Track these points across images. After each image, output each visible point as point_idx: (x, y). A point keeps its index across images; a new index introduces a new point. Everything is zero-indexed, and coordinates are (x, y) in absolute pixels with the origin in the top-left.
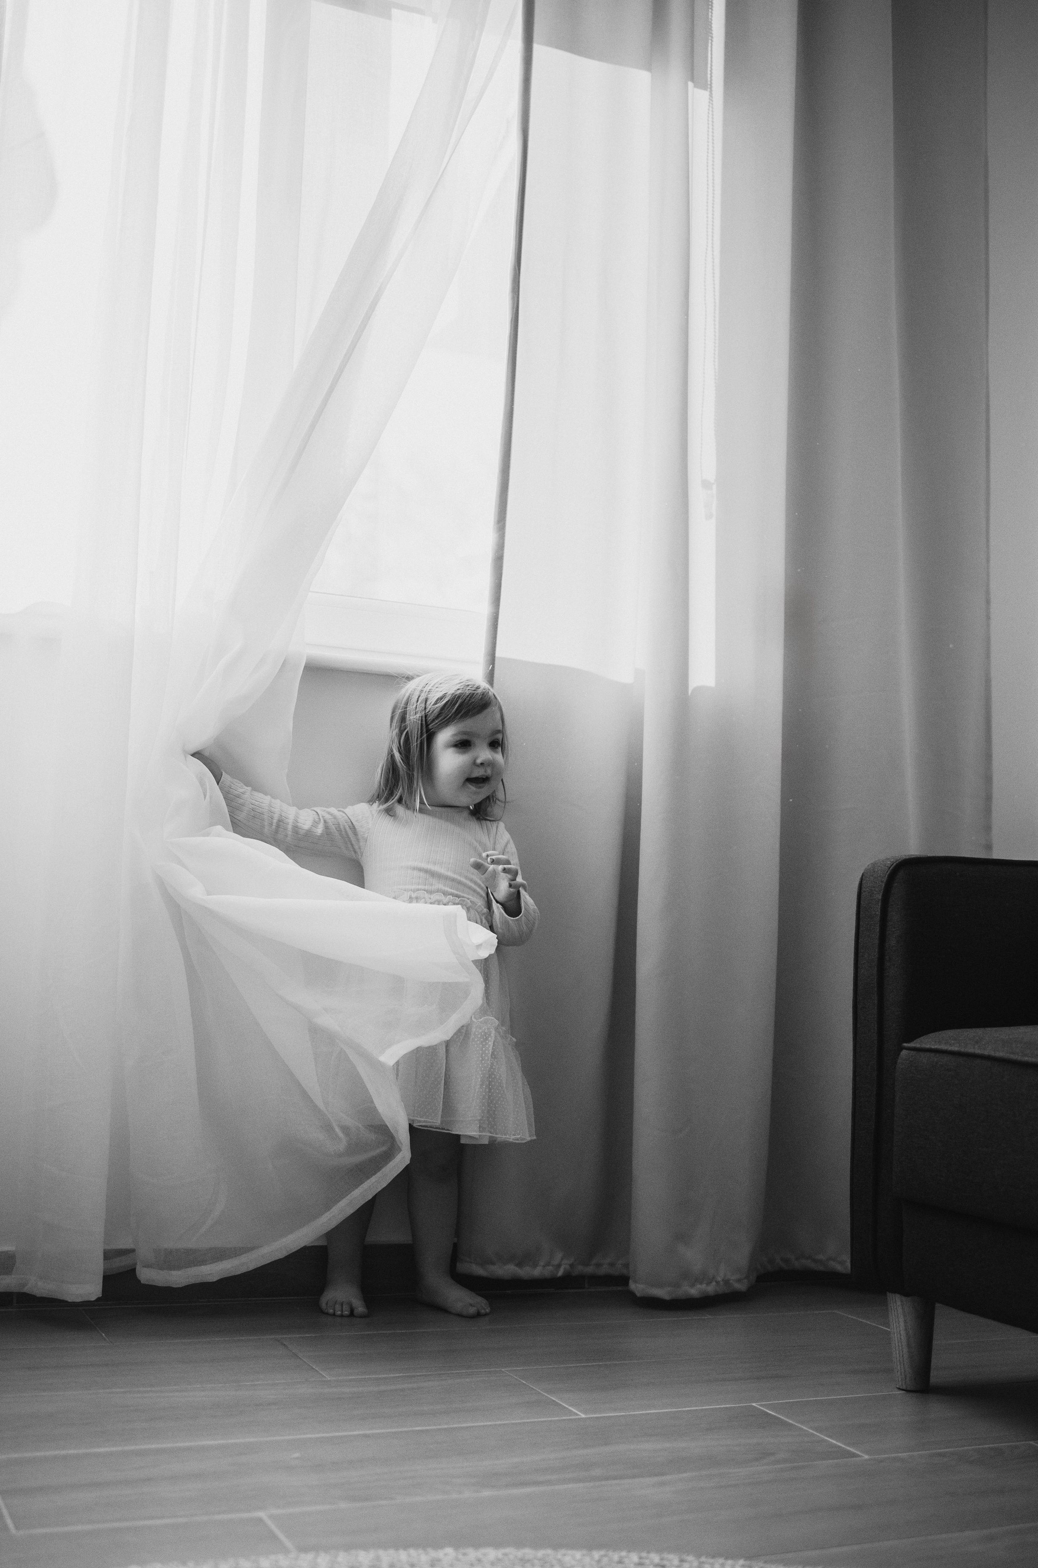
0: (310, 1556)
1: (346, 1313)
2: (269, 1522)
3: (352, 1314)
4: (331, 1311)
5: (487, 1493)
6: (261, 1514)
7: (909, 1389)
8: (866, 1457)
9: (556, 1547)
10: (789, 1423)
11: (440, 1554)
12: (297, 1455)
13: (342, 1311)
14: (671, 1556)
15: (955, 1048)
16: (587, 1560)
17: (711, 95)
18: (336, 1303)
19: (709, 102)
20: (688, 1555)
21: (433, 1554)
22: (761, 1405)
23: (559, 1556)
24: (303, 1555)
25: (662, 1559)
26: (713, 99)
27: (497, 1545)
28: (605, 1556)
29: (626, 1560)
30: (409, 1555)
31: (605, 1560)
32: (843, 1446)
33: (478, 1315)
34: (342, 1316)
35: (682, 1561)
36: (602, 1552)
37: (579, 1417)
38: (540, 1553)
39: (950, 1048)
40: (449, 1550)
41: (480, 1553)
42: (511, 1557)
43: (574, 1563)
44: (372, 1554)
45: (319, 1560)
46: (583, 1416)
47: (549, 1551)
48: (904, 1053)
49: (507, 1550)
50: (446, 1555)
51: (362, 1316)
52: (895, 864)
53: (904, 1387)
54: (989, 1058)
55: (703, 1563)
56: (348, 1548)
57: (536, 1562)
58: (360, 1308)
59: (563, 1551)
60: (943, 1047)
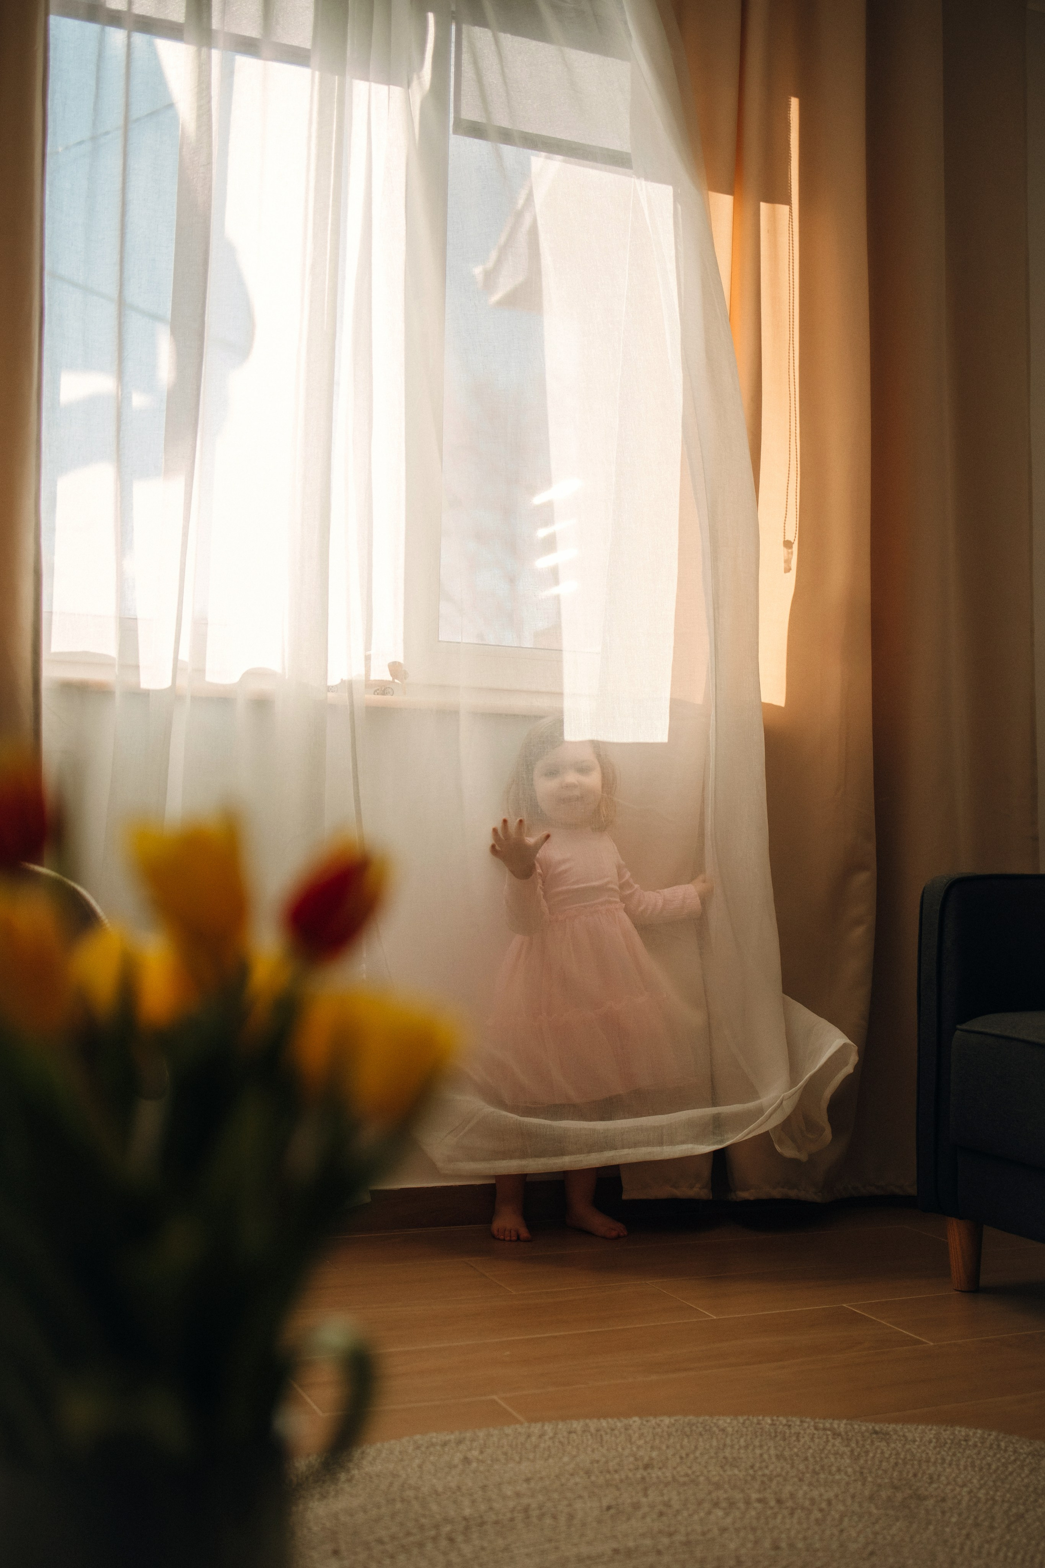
0: (539, 1425)
1: (514, 1238)
2: (500, 1401)
3: (518, 1239)
4: (502, 1237)
5: (654, 1377)
6: (495, 1397)
7: (963, 1290)
8: (932, 1344)
9: (711, 1415)
10: (872, 1319)
11: (630, 1421)
12: (508, 1353)
13: (511, 1237)
14: (794, 1419)
15: (997, 1032)
16: (735, 1422)
17: (791, 209)
18: (505, 1231)
19: (790, 215)
20: (806, 1418)
21: (625, 1421)
22: (849, 1306)
23: (715, 1421)
24: (533, 1425)
25: (788, 1421)
26: (793, 212)
27: (670, 1414)
28: (748, 1419)
29: (763, 1422)
30: (608, 1423)
31: (747, 1422)
32: (914, 1336)
33: (618, 1237)
34: (511, 1241)
35: (802, 1422)
36: (745, 1417)
37: (711, 1318)
38: (701, 1419)
39: (993, 1032)
40: (636, 1419)
41: (658, 1420)
42: (681, 1422)
43: (726, 1425)
44: (582, 1423)
45: (546, 1427)
46: (715, 1318)
47: (707, 1418)
48: (958, 1033)
49: (677, 1418)
50: (634, 1422)
51: (527, 1241)
52: (949, 883)
53: (960, 1289)
54: (1023, 1041)
55: (818, 1423)
56: (564, 1419)
57: (699, 1425)
58: (524, 1233)
59: (717, 1417)
60: (988, 1030)
